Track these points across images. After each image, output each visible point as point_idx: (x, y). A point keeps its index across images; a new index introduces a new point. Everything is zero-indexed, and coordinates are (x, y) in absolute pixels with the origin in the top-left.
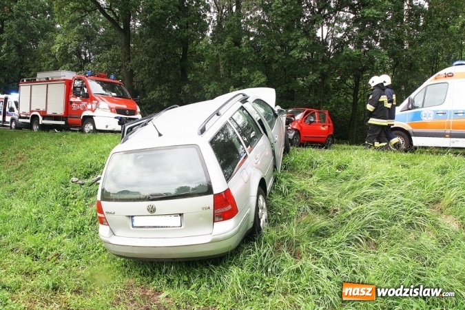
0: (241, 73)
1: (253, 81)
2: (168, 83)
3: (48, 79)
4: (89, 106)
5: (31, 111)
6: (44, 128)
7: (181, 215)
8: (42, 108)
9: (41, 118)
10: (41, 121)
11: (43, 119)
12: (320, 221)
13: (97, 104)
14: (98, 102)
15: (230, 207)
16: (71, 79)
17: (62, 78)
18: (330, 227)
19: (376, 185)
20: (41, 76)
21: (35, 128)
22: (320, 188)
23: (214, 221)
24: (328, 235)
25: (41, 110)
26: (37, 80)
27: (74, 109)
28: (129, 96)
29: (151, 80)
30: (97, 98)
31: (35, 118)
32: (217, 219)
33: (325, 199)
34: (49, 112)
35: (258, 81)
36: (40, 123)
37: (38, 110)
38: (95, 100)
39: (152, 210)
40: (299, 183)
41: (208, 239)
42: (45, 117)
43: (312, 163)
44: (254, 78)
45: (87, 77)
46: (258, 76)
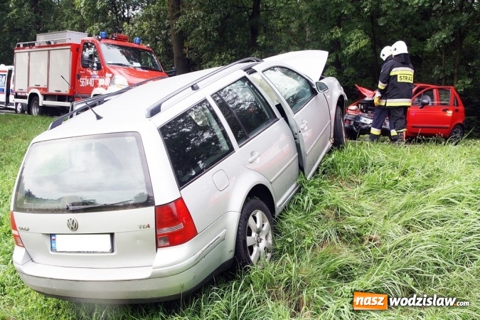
0: (332, 34)
1: (349, 44)
2: (232, 49)
3: (49, 43)
4: (101, 82)
5: (29, 89)
6: (46, 111)
7: (112, 235)
8: (43, 85)
9: (41, 98)
10: (42, 102)
11: (45, 99)
12: (346, 255)
13: (111, 78)
14: (113, 75)
15: (180, 226)
16: (79, 42)
17: (68, 42)
18: (357, 265)
19: (447, 203)
20: (41, 39)
21: (35, 111)
22: (363, 204)
23: (157, 247)
24: (349, 278)
25: (42, 86)
26: (36, 45)
27: (82, 85)
28: (160, 68)
29: (208, 45)
30: (112, 70)
31: (33, 97)
32: (161, 243)
33: (362, 220)
34: (52, 90)
35: (356, 44)
36: (40, 104)
37: (38, 87)
38: (110, 72)
39: (74, 227)
40: (334, 194)
41: (146, 273)
42: (46, 97)
43: (367, 164)
44: (352, 40)
45: (99, 40)
46: (358, 38)
